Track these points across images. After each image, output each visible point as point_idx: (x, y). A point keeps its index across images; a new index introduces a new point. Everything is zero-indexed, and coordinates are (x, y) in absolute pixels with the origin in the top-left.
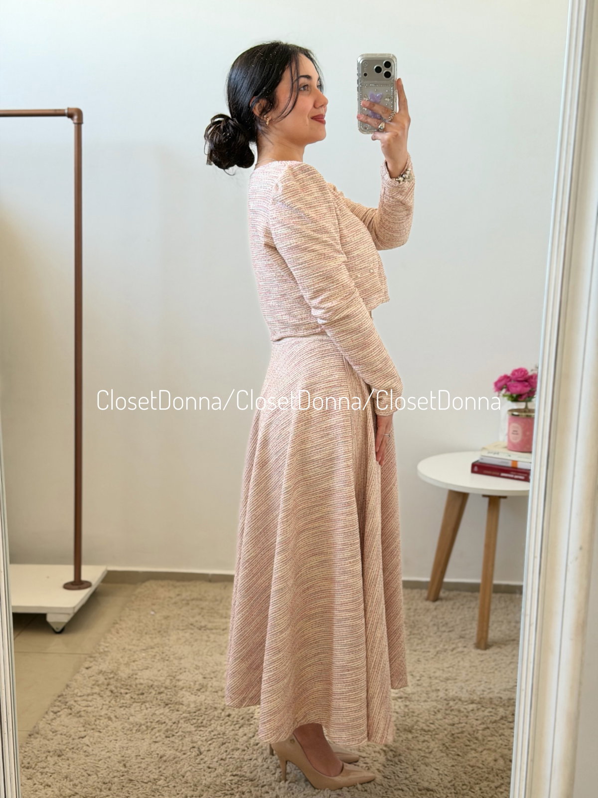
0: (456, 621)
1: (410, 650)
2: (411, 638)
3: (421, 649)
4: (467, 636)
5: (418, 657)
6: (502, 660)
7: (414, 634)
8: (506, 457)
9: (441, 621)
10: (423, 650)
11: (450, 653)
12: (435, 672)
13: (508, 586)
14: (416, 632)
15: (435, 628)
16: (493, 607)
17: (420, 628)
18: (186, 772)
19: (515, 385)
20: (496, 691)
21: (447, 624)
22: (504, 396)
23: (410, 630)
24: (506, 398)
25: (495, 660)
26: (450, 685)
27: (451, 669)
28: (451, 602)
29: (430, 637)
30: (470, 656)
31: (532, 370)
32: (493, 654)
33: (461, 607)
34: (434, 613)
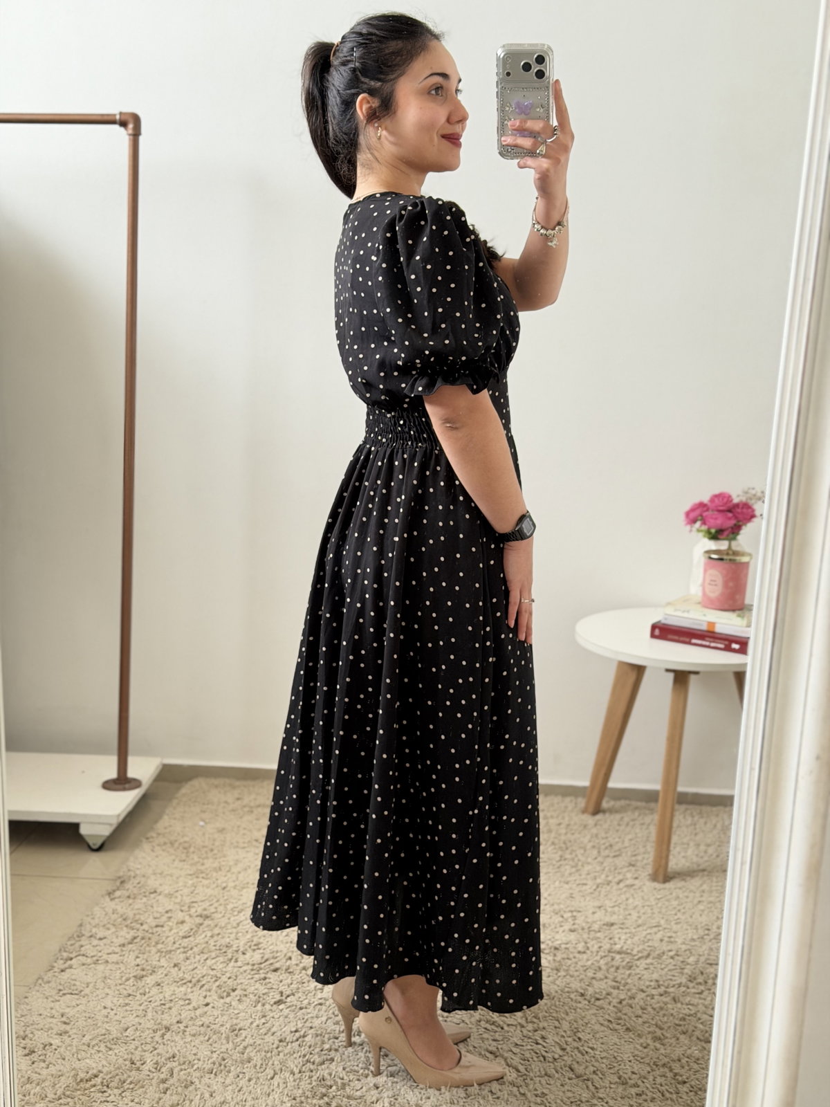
0: (623, 842)
1: (560, 882)
2: (561, 865)
3: (575, 880)
4: (638, 864)
5: (571, 891)
6: (687, 897)
7: (565, 859)
8: (699, 617)
9: (603, 841)
10: (578, 882)
11: (615, 887)
12: (594, 913)
13: (696, 795)
14: (568, 856)
15: (595, 852)
16: (675, 824)
17: (573, 851)
18: (245, 1048)
19: (714, 517)
20: (679, 941)
21: (611, 846)
22: (698, 531)
23: (560, 853)
24: (701, 534)
25: (678, 898)
26: (616, 931)
27: (616, 909)
28: (618, 816)
29: (588, 863)
30: (643, 891)
31: (738, 496)
32: (675, 888)
33: (631, 823)
34: (594, 831)
